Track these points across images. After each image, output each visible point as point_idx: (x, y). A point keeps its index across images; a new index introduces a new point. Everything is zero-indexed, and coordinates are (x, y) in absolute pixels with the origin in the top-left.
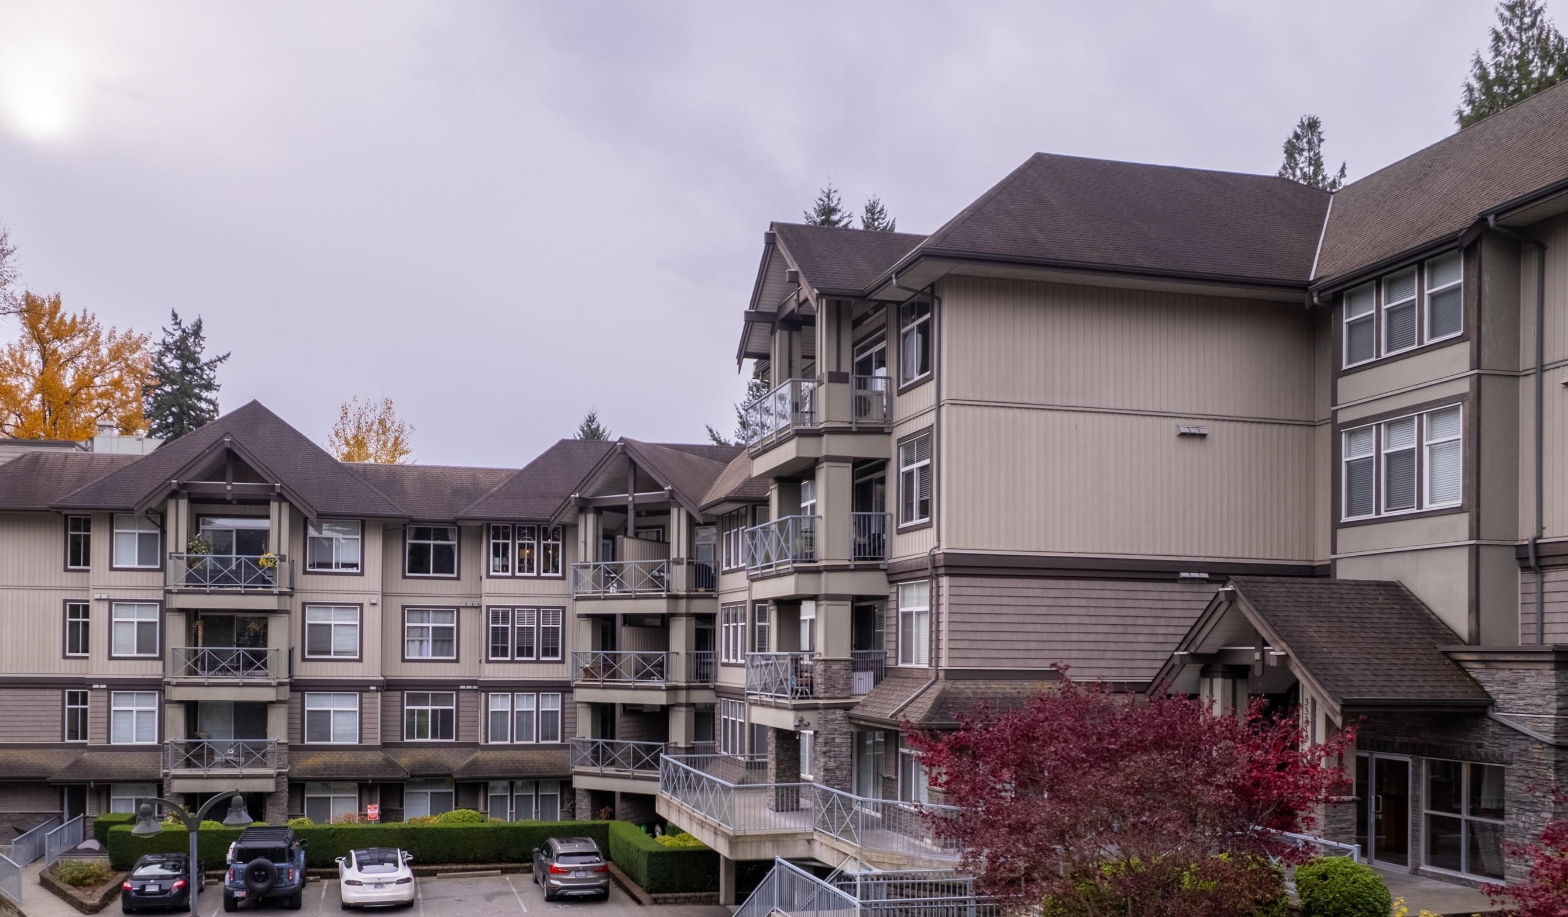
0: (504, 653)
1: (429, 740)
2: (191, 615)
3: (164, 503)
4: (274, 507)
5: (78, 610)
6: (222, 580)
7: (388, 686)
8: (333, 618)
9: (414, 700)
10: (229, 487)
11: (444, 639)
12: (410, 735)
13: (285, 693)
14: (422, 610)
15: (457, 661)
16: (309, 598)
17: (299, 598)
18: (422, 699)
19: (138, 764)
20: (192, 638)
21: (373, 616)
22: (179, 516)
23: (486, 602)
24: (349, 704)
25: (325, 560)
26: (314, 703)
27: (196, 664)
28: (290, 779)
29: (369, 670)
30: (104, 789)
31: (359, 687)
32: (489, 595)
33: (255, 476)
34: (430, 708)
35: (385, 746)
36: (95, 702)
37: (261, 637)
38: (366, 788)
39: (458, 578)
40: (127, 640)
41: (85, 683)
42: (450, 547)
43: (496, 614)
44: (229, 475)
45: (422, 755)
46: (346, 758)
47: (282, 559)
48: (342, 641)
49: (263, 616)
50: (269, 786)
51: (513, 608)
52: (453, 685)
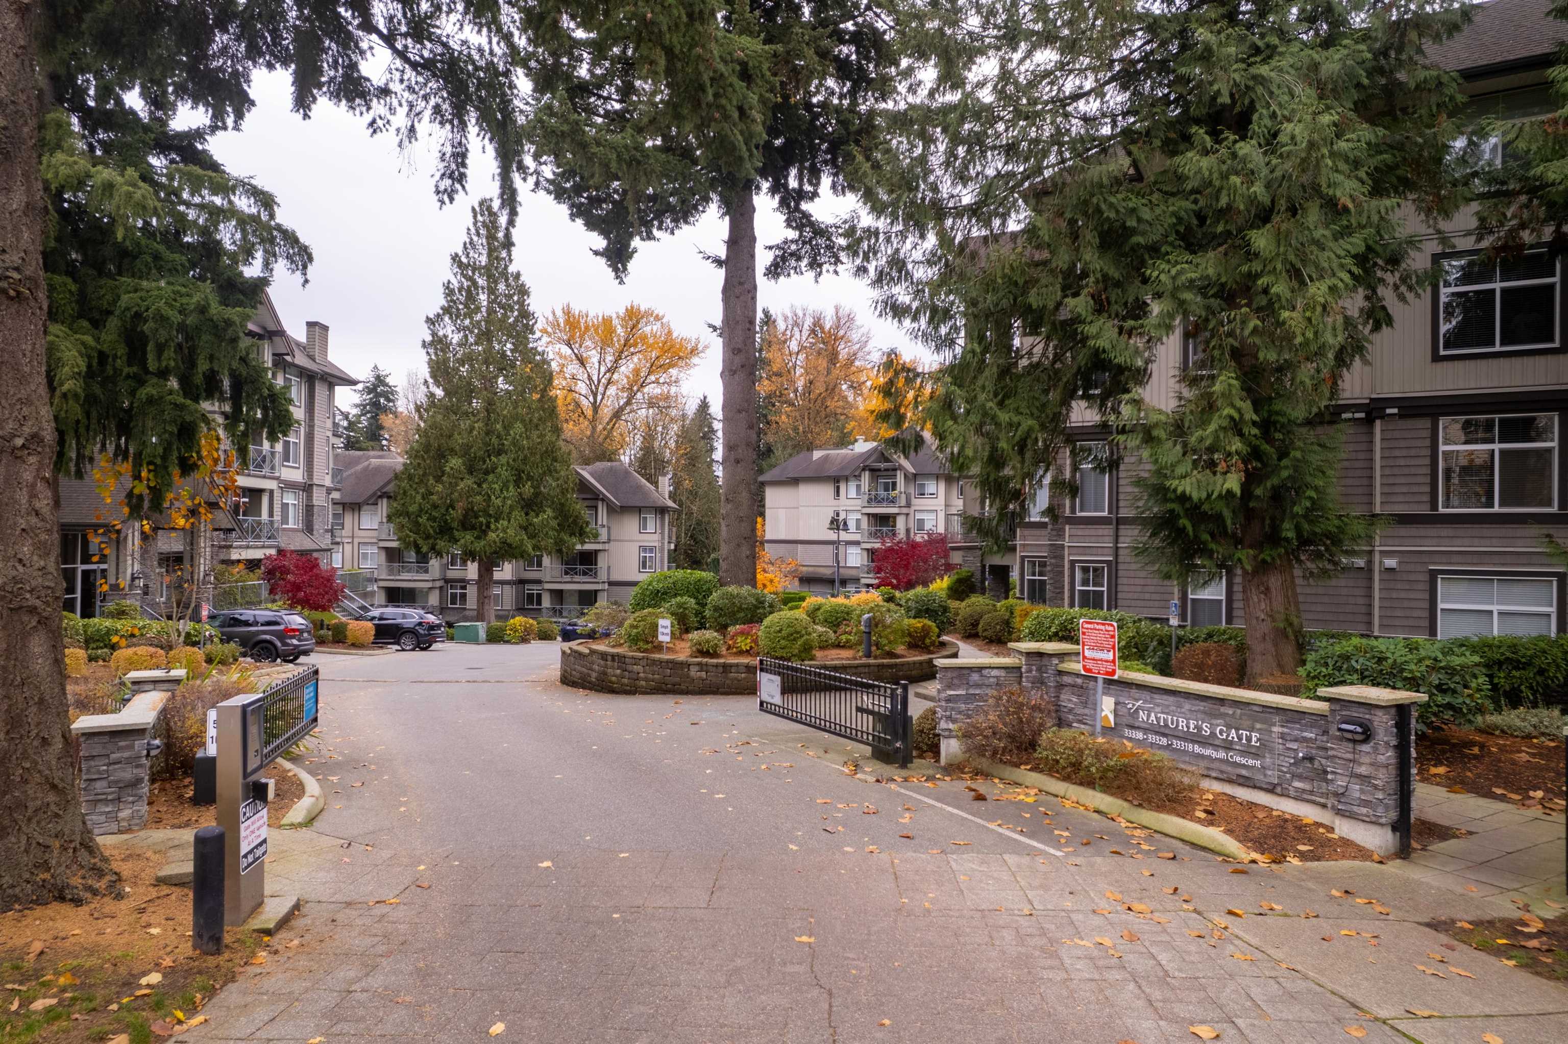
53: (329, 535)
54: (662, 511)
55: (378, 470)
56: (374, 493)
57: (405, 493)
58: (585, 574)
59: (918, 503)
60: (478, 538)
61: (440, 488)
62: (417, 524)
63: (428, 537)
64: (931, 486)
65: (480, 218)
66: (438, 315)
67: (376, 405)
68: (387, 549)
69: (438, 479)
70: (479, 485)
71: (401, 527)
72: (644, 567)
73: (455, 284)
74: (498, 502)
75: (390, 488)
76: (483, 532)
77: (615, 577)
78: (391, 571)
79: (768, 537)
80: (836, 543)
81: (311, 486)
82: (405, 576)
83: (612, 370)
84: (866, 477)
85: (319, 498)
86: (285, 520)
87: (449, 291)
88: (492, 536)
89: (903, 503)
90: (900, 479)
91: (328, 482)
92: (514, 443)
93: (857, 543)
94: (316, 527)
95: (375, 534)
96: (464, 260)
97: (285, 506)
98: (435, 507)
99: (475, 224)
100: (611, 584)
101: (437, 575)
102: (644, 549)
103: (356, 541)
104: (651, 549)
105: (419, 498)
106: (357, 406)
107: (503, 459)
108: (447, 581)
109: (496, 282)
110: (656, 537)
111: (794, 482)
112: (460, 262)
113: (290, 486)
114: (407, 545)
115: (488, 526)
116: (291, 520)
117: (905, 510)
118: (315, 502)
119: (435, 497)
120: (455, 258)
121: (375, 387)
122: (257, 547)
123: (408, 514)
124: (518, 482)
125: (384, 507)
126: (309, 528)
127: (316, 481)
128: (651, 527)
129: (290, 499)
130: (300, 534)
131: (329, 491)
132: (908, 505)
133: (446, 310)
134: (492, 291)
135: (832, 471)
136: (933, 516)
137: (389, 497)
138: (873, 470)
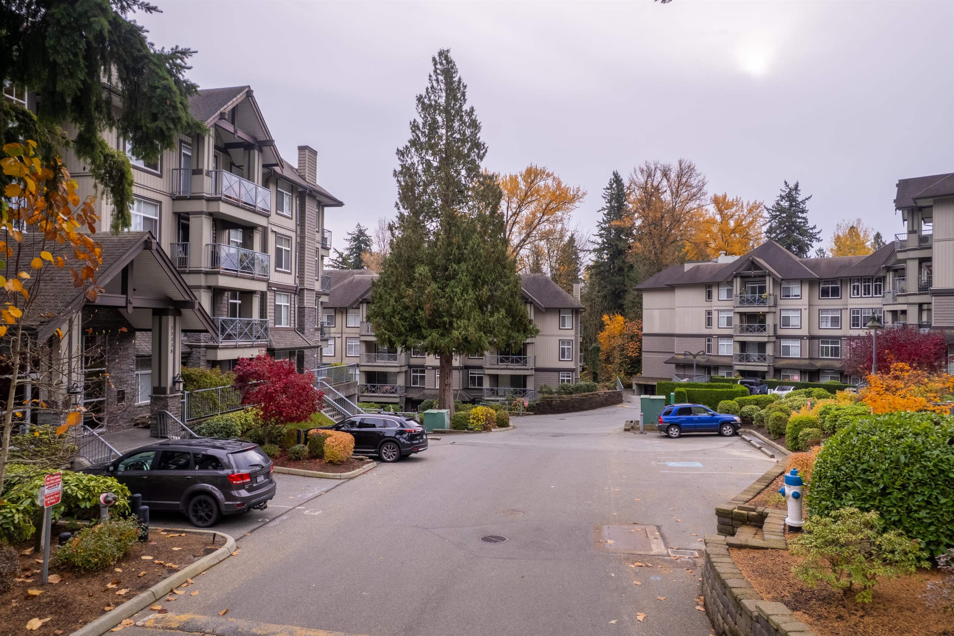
0: (858, 325)
1: (830, 357)
2: (741, 314)
3: (733, 279)
4: (767, 278)
5: (709, 313)
6: (750, 302)
7: (811, 338)
8: (791, 314)
9: (823, 342)
10: (752, 273)
11: (836, 321)
12: (822, 355)
13: (773, 339)
14: (827, 310)
15: (841, 329)
16: (782, 307)
17: (779, 308)
18: (827, 343)
19: (726, 361)
20: (741, 321)
21: (805, 313)
22: (737, 283)
23: (850, 307)
24: (797, 343)
25: (787, 294)
26: (784, 343)
27: (742, 330)
28: (774, 368)
29: (804, 332)
30: (717, 368)
31: (800, 338)
32: (851, 304)
33: (761, 269)
34: (830, 346)
35: (810, 359)
36: (713, 342)
37: (763, 321)
38: (803, 372)
39: (841, 298)
40: (723, 323)
41: (711, 336)
42: (838, 287)
43: (854, 311)
44: (753, 269)
45: (826, 362)
46: (795, 362)
47: (770, 295)
48: (794, 322)
49: (764, 314)
50: (765, 369)
51: (861, 309)
52: (839, 338)
53: (318, 334)
54: (576, 311)
55: (360, 282)
56: (357, 300)
57: (381, 297)
58: (517, 362)
59: (784, 303)
60: (442, 335)
61: (410, 292)
62: (390, 322)
63: (400, 334)
64: (795, 290)
65: (439, 66)
66: (407, 147)
67: (359, 248)
68: (366, 342)
69: (409, 285)
70: (443, 289)
71: (378, 326)
72: (563, 356)
73: (420, 121)
74: (460, 303)
75: (368, 296)
76: (447, 329)
77: (540, 365)
78: (369, 359)
79: (645, 331)
80: (709, 337)
81: (302, 290)
82: (380, 362)
83: (516, 214)
84: (737, 284)
85: (309, 301)
86: (278, 320)
87: (414, 127)
88: (455, 333)
89: (772, 304)
90: (769, 284)
91: (317, 287)
92: (473, 251)
93: (730, 337)
94: (307, 326)
95: (357, 330)
96: (426, 101)
97: (278, 308)
98: (406, 308)
99: (435, 71)
100: (537, 370)
101: (403, 362)
102: (562, 342)
103: (344, 336)
104: (569, 342)
105: (392, 301)
106: (348, 249)
107: (463, 266)
108: (410, 366)
109: (453, 121)
110: (573, 332)
111: (671, 288)
112: (423, 103)
113: (283, 289)
114: (383, 342)
115: (451, 323)
116: (284, 320)
117: (773, 309)
118: (306, 305)
119: (406, 300)
120: (420, 99)
121: (359, 237)
122: (245, 347)
123: (383, 316)
124: (475, 286)
125: (364, 310)
126: (301, 328)
127: (306, 286)
128: (568, 325)
129: (282, 301)
130: (292, 334)
131: (318, 295)
132: (775, 305)
133: (414, 143)
134: (449, 128)
135: (706, 279)
136: (798, 314)
137: (368, 303)
138: (742, 277)
